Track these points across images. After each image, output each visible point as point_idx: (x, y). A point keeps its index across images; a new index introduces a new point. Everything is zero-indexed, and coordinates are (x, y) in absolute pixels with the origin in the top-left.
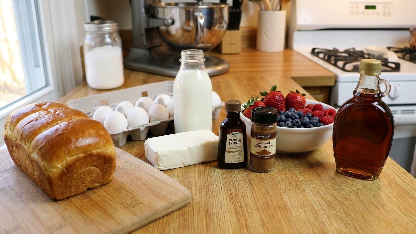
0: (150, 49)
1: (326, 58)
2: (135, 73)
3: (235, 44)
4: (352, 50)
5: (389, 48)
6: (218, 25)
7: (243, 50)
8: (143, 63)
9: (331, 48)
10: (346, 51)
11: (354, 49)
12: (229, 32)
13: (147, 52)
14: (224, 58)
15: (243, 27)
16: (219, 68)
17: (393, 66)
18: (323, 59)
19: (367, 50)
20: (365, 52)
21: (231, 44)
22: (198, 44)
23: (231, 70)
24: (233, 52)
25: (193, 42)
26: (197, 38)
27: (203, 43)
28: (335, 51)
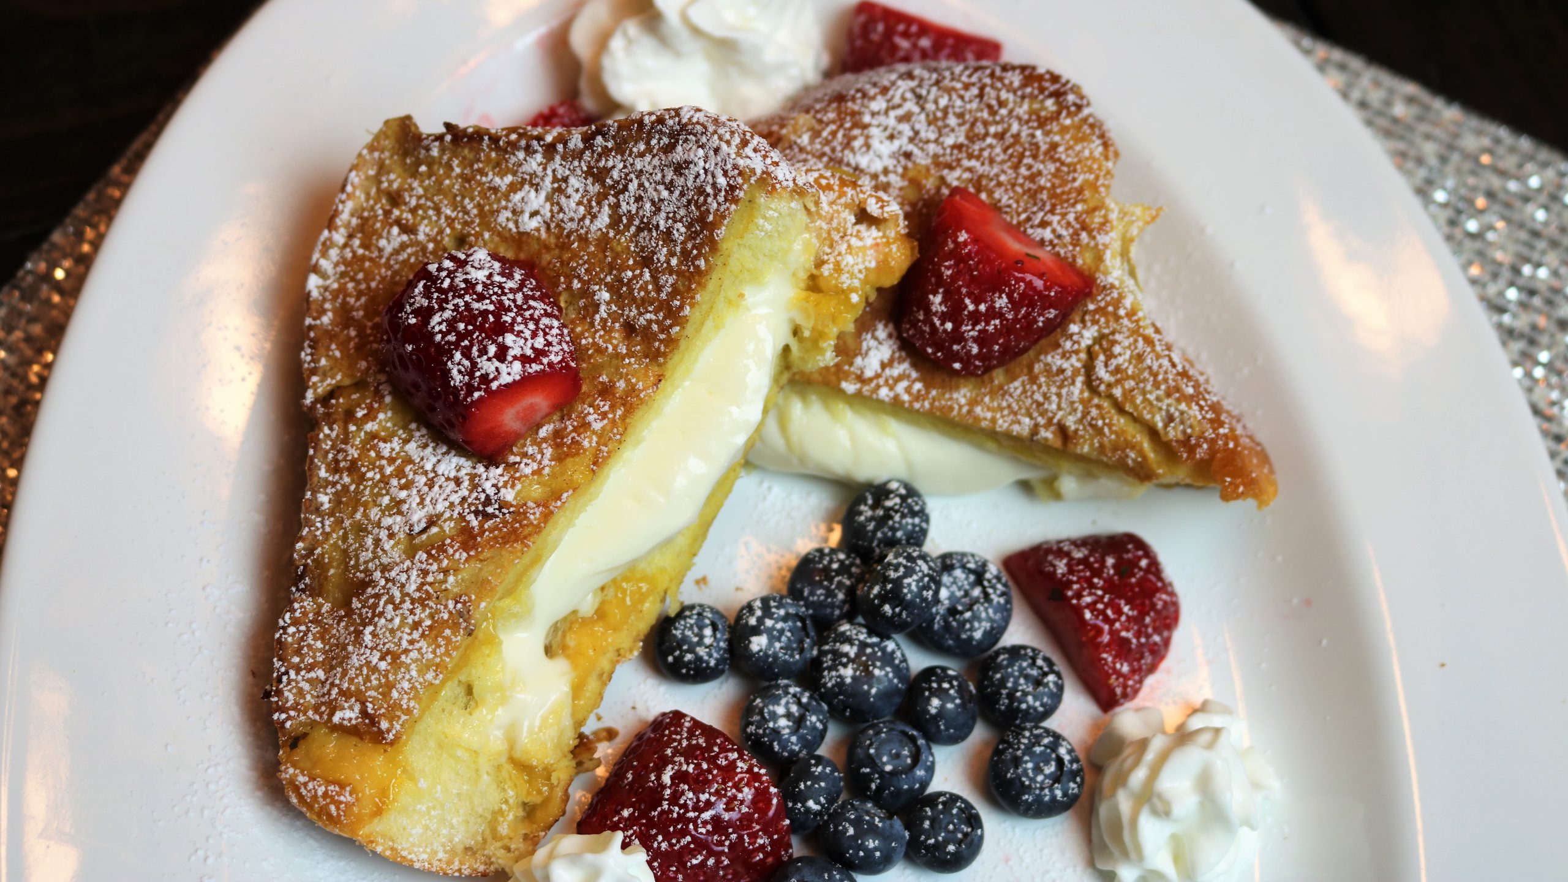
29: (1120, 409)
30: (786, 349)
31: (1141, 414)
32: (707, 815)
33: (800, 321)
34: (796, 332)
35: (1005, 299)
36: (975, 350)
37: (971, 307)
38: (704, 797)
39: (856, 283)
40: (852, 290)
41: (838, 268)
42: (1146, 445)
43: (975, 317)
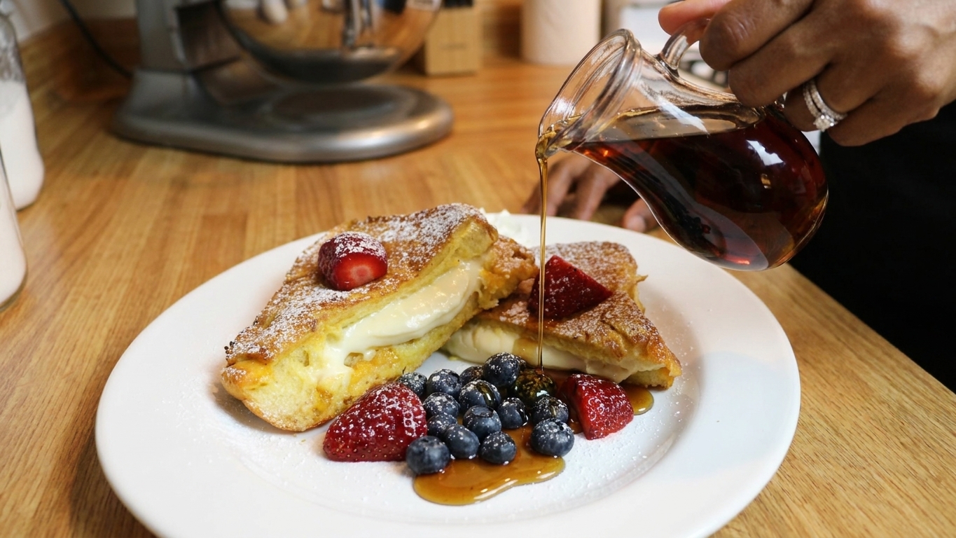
0: (200, 74)
2: (152, 153)
3: (462, 46)
7: (487, 64)
8: (178, 118)
12: (445, 15)
13: (191, 83)
14: (435, 88)
16: (423, 125)
21: (453, 47)
22: (354, 48)
23: (460, 127)
24: (459, 67)
25: (337, 43)
26: (350, 32)
27: (370, 46)
29: (613, 328)
30: (476, 294)
31: (621, 329)
32: (391, 406)
33: (484, 283)
34: (482, 287)
35: (567, 279)
36: (554, 301)
37: (553, 282)
38: (391, 400)
39: (509, 271)
40: (507, 273)
41: (503, 266)
42: (621, 341)
43: (554, 287)
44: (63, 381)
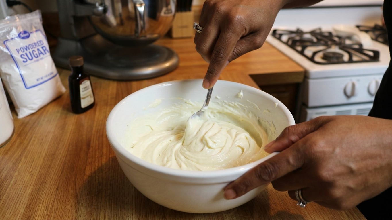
0: (81, 40)
1: (290, 43)
3: (186, 27)
4: (318, 31)
5: (358, 27)
6: (164, 9)
9: (293, 28)
10: (313, 33)
11: (320, 29)
12: (179, 15)
13: (79, 45)
15: (196, 6)
17: (371, 54)
18: (286, 43)
19: (336, 30)
20: (334, 33)
21: (183, 27)
23: (181, 64)
24: (185, 35)
25: (133, 33)
28: (299, 32)
44: (29, 175)
